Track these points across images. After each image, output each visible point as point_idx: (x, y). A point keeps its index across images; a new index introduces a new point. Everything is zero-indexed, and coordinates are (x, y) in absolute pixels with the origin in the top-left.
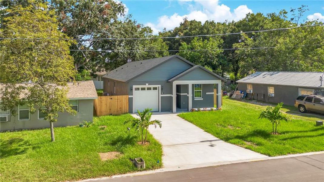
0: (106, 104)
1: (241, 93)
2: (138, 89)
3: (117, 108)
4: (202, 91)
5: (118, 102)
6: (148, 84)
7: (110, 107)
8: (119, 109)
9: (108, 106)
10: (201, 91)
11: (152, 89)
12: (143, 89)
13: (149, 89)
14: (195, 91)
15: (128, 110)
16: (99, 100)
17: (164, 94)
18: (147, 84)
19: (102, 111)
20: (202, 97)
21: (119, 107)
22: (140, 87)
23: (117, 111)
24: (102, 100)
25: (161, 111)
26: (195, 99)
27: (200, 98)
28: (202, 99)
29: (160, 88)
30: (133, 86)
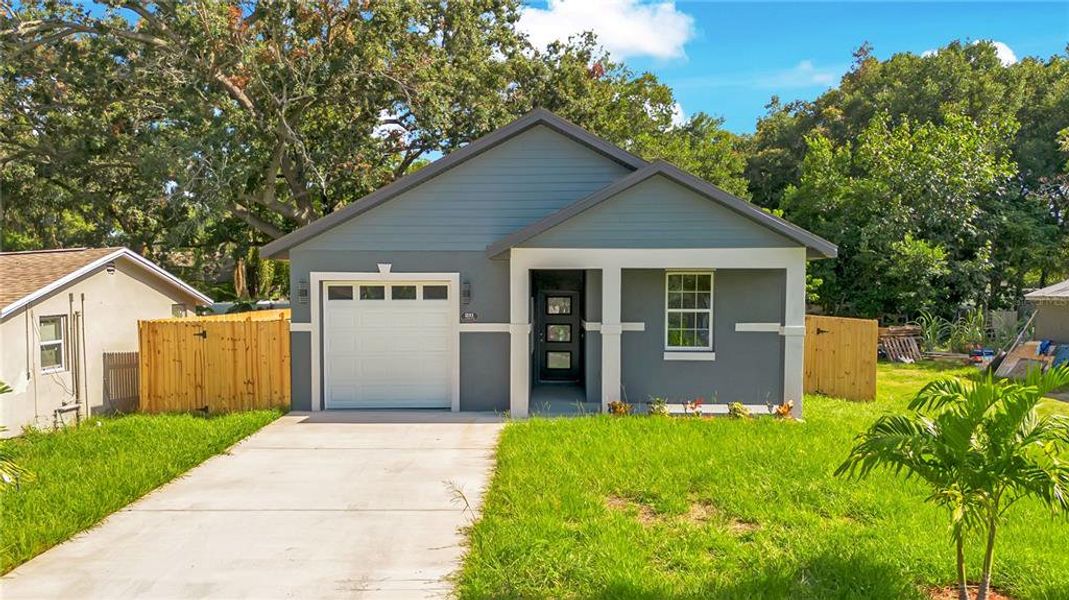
0: (180, 361)
1: (1044, 351)
2: (341, 293)
3: (230, 381)
4: (710, 311)
5: (234, 350)
6: (388, 266)
7: (199, 373)
8: (242, 387)
9: (191, 370)
10: (708, 313)
11: (420, 293)
12: (373, 293)
13: (403, 293)
14: (668, 311)
15: (287, 392)
16: (145, 333)
17: (476, 319)
18: (385, 268)
19: (160, 392)
21: (241, 378)
22: (357, 279)
23: (235, 396)
24: (159, 339)
25: (463, 408)
26: (667, 357)
27: (703, 348)
28: (714, 354)
29: (454, 292)
30: (312, 273)
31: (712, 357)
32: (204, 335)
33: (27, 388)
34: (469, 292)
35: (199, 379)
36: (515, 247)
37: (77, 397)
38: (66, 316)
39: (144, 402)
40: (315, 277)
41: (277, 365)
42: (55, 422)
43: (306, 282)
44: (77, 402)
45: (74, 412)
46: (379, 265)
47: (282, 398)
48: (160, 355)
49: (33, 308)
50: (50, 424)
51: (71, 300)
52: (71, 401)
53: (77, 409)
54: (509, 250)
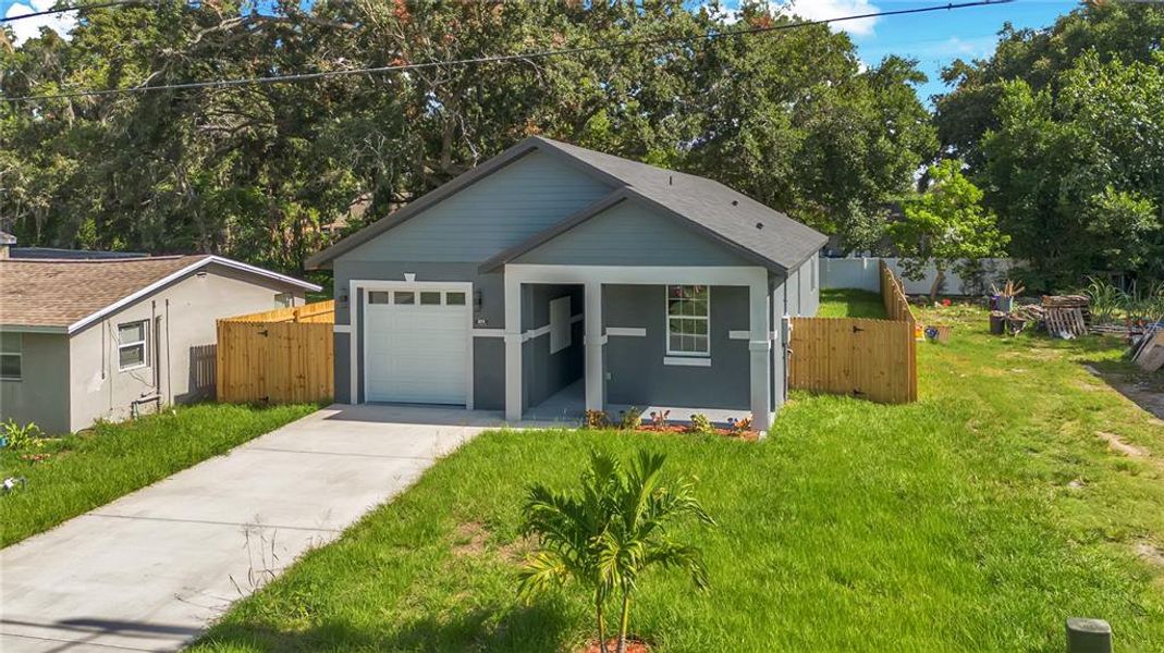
0: (248, 356)
2: (378, 298)
3: (286, 375)
4: (708, 319)
5: (289, 347)
6: (414, 275)
7: (262, 366)
8: (295, 380)
9: (255, 364)
10: (705, 321)
11: (444, 299)
12: (405, 298)
13: (430, 299)
14: (669, 317)
15: (332, 386)
16: (221, 332)
17: (487, 325)
18: (410, 277)
19: (232, 383)
20: (708, 354)
21: (295, 372)
23: (290, 389)
24: (232, 336)
25: (477, 407)
26: (667, 361)
27: (699, 354)
28: (709, 360)
29: (469, 298)
30: (351, 281)
31: (708, 363)
32: (265, 333)
33: (102, 386)
34: (480, 300)
35: (262, 372)
36: (508, 263)
37: (158, 388)
38: (149, 320)
39: (220, 393)
40: (354, 285)
41: (324, 361)
42: (132, 413)
43: (346, 289)
44: (158, 393)
45: (155, 402)
46: (406, 275)
47: (327, 391)
48: (232, 352)
49: (111, 319)
50: (127, 415)
51: (154, 306)
52: (151, 392)
53: (158, 399)
54: (503, 266)
